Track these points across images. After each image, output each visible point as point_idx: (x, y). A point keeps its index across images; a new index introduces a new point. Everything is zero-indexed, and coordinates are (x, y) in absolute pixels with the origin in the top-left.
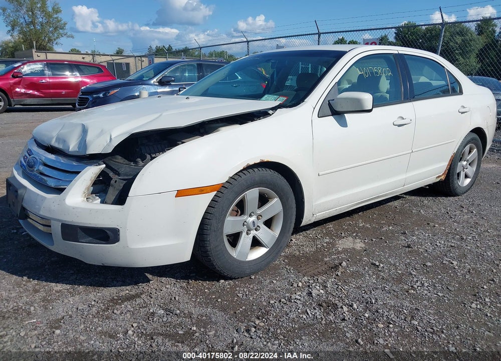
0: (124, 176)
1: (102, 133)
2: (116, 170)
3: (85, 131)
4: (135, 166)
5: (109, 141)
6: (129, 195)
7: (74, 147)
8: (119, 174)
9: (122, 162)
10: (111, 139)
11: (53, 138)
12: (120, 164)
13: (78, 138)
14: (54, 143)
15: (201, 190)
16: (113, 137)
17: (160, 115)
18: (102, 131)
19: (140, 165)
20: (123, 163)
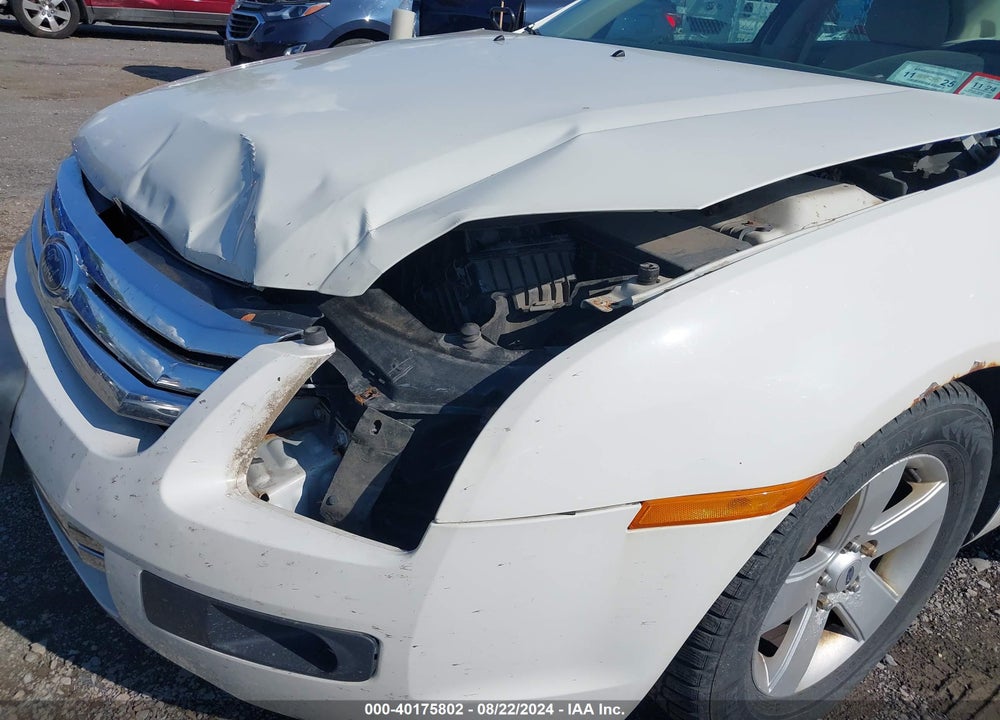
0: (409, 400)
1: (323, 195)
2: (375, 369)
3: (251, 173)
4: (454, 353)
5: (354, 240)
6: (441, 515)
7: (206, 234)
8: (389, 390)
9: (399, 329)
10: (364, 234)
11: (134, 174)
12: (391, 339)
13: (226, 198)
14: (133, 196)
15: (736, 505)
16: (373, 225)
17: (571, 138)
18: (324, 185)
19: (475, 354)
20: (403, 336)
